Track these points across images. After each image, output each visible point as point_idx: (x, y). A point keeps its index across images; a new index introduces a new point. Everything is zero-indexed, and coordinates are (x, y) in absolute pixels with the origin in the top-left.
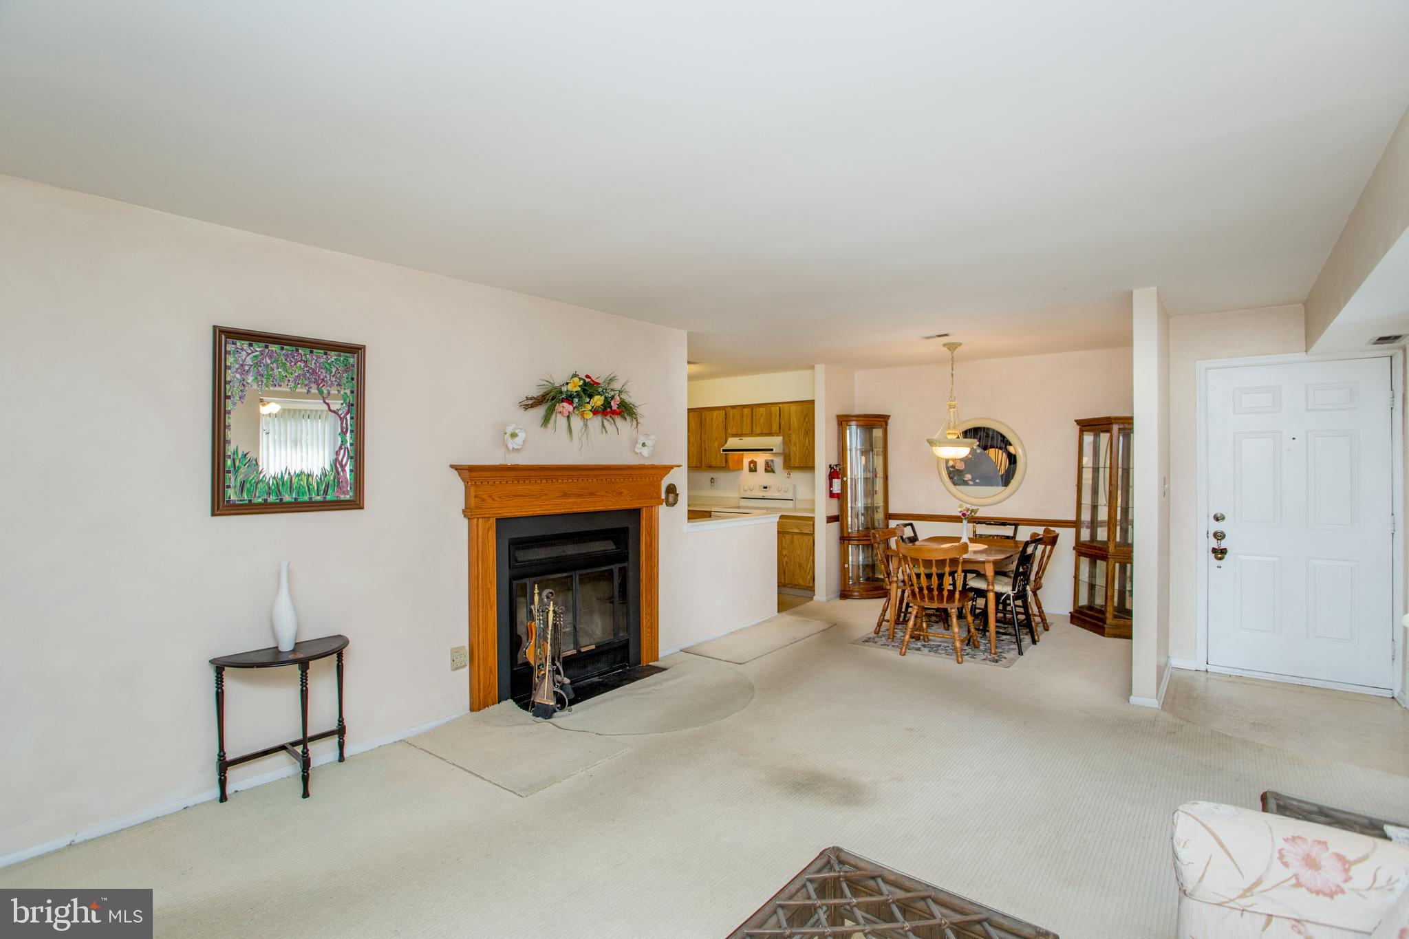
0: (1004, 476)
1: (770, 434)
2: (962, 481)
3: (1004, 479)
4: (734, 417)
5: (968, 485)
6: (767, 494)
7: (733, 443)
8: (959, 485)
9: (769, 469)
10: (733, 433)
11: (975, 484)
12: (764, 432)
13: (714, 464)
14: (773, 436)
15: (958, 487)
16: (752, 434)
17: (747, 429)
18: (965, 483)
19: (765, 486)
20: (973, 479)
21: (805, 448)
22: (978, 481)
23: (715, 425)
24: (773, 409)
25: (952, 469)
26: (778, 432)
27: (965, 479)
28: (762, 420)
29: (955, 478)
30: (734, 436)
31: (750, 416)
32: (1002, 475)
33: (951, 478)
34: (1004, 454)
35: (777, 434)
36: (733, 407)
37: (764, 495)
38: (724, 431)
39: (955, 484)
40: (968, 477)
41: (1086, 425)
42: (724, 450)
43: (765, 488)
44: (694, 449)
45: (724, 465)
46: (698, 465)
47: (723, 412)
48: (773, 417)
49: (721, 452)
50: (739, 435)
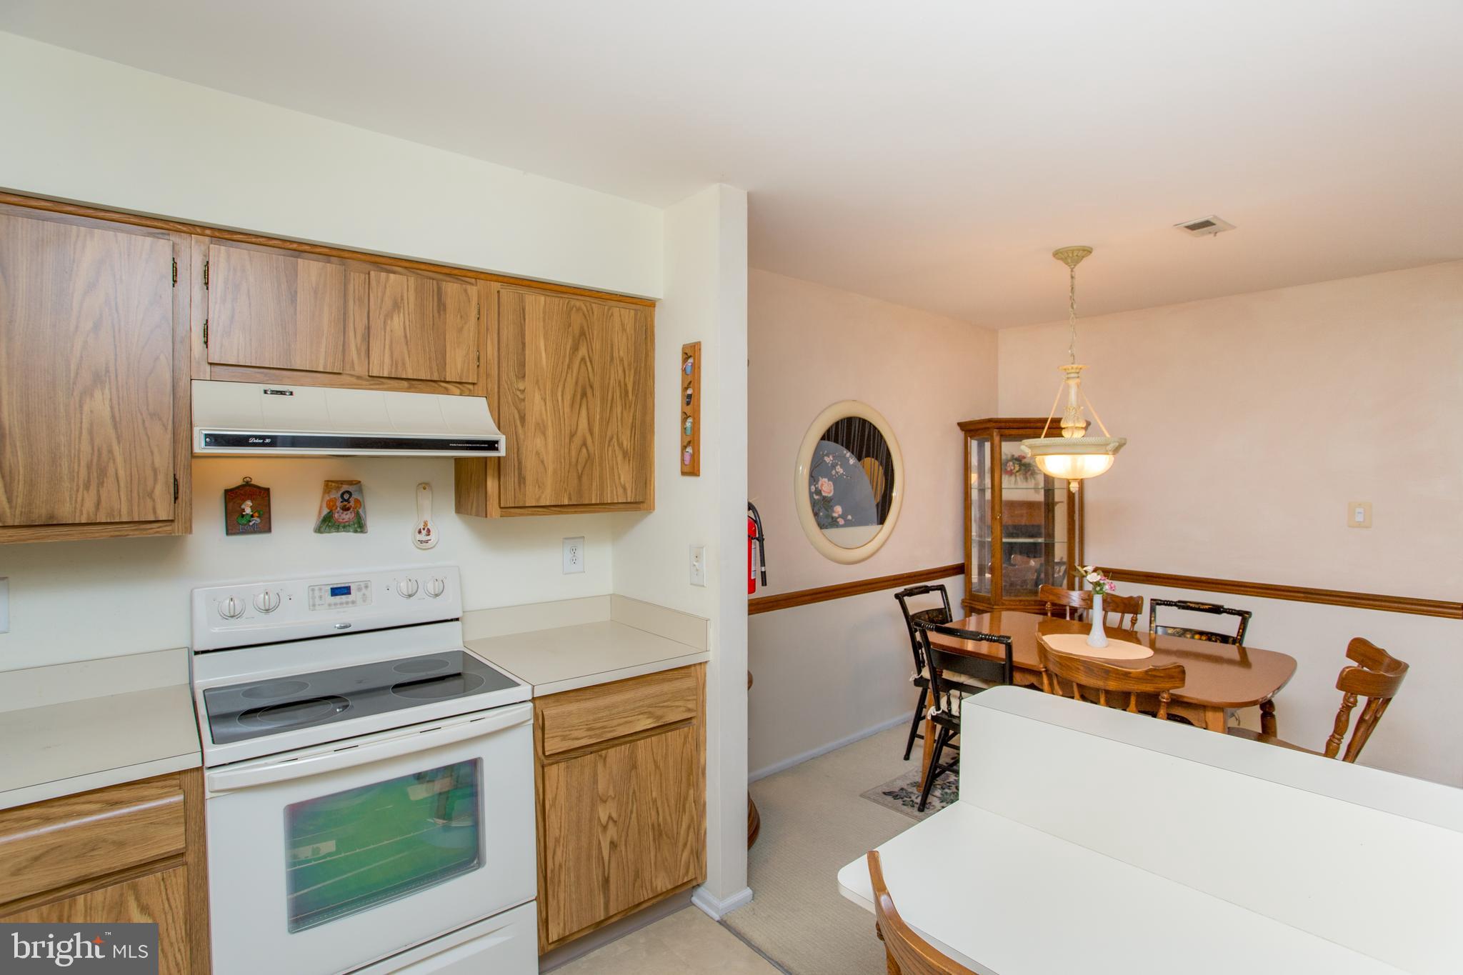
1: (435, 384)
2: (830, 520)
3: (879, 514)
4: (234, 287)
5: (837, 526)
8: (825, 527)
9: (347, 516)
11: (848, 524)
14: (447, 392)
15: (826, 531)
16: (339, 374)
17: (323, 358)
18: (833, 523)
19: (339, 582)
20: (843, 516)
22: (849, 517)
25: (816, 497)
27: (833, 515)
28: (397, 324)
29: (819, 514)
30: (232, 372)
31: (332, 300)
32: (877, 505)
33: (815, 514)
34: (881, 468)
35: (463, 387)
37: (346, 620)
39: (818, 526)
40: (838, 510)
41: (972, 429)
42: (216, 439)
43: (341, 591)
45: (164, 514)
47: (164, 244)
48: (451, 318)
49: (198, 449)
50: (269, 373)
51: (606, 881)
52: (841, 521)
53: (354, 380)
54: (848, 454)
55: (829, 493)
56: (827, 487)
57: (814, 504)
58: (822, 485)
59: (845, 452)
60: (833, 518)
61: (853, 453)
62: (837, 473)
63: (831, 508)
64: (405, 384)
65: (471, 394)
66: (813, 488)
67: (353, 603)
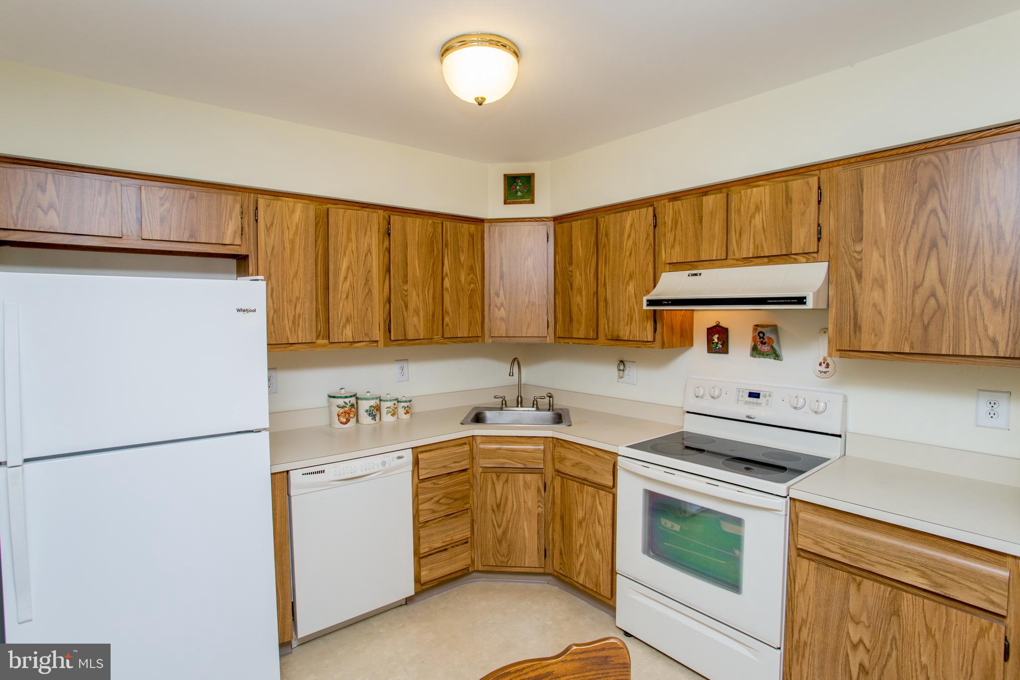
1: (786, 257)
4: (675, 222)
6: (758, 411)
7: (674, 284)
9: (765, 348)
10: (674, 261)
13: (625, 333)
14: (796, 261)
16: (725, 260)
17: (715, 251)
19: (755, 390)
21: (923, 292)
23: (628, 244)
26: (813, 248)
28: (758, 220)
30: (676, 266)
31: (720, 216)
35: (808, 256)
36: (674, 197)
37: (748, 412)
38: (649, 258)
42: (651, 303)
43: (754, 395)
44: (581, 302)
45: (650, 338)
46: (592, 334)
47: (651, 209)
48: (796, 207)
49: (645, 307)
50: (692, 265)
53: (734, 262)
64: (766, 260)
65: (815, 261)
67: (760, 404)
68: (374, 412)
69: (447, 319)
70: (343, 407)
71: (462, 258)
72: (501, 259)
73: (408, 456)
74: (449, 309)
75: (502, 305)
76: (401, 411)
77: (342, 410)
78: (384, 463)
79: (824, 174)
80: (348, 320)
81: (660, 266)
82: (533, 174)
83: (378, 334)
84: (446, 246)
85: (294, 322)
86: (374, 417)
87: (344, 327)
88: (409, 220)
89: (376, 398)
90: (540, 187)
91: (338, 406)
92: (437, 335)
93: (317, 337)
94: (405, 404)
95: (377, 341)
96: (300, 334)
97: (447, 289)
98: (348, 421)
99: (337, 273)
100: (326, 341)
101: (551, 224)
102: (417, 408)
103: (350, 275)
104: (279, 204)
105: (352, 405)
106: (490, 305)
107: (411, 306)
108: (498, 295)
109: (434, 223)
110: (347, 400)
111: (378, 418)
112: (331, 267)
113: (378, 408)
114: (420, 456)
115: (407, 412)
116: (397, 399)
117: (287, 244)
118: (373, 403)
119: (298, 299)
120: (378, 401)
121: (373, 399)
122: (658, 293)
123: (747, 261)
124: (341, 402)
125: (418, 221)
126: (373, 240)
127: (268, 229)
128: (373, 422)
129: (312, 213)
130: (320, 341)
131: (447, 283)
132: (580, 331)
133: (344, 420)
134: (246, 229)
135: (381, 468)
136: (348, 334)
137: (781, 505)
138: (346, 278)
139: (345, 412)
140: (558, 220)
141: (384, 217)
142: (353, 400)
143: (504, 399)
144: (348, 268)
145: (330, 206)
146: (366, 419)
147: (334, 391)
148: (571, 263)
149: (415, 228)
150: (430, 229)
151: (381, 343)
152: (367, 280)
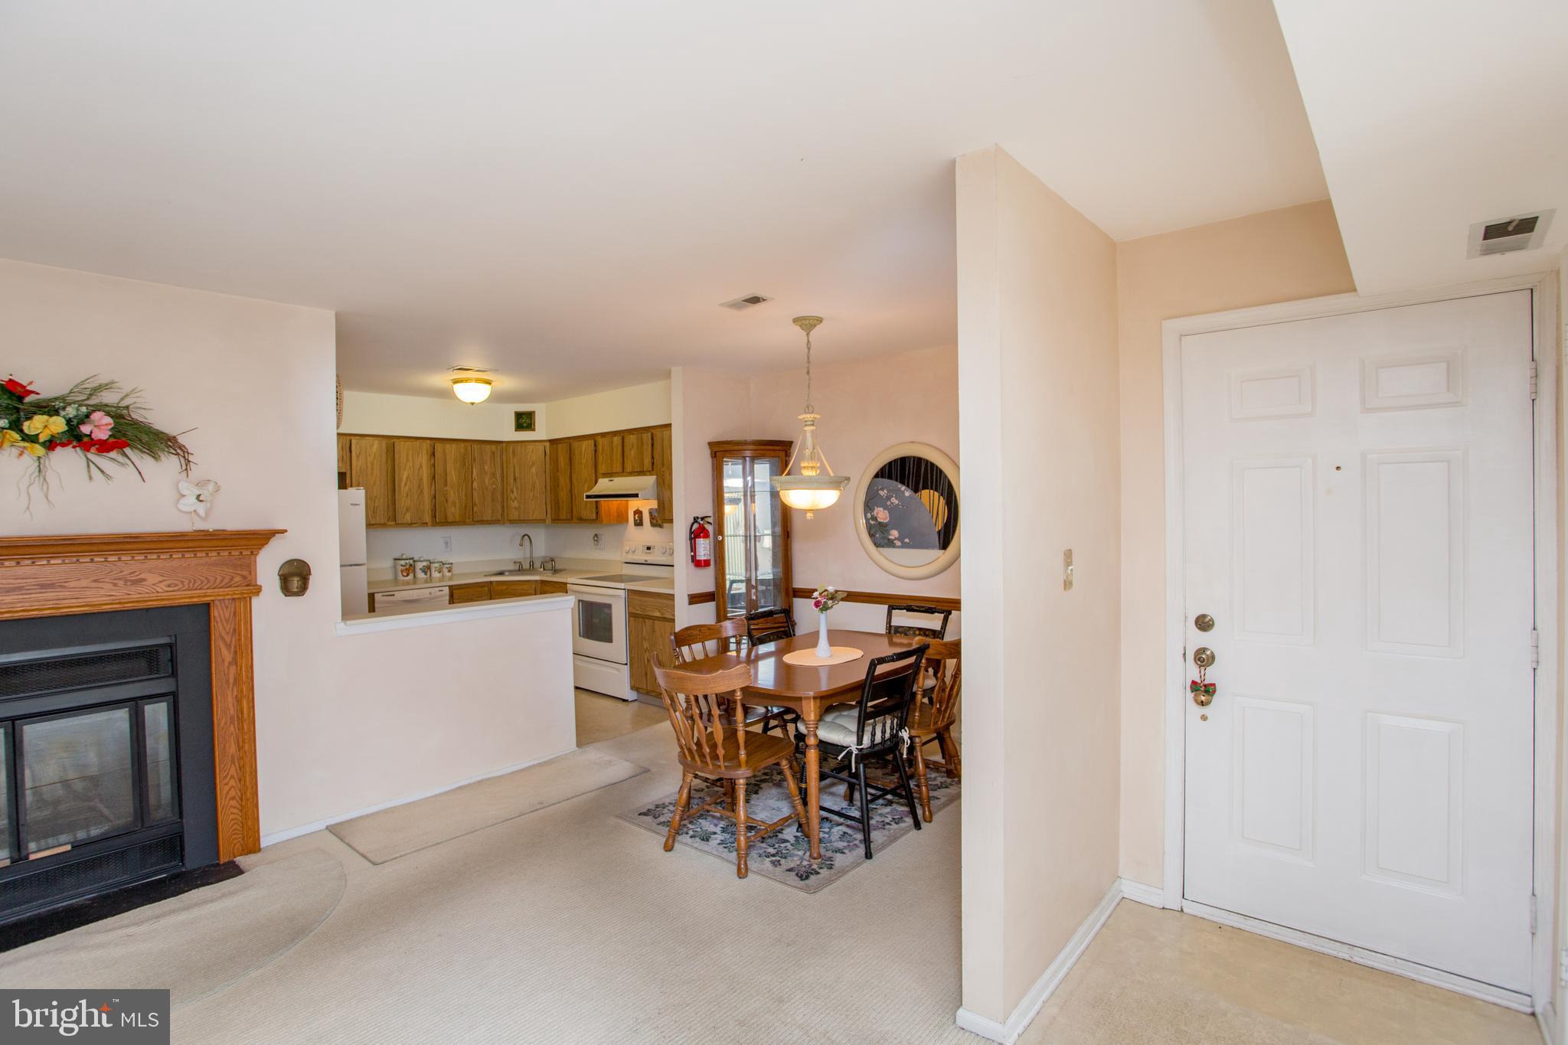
0: (942, 536)
1: (641, 473)
2: (886, 541)
3: (941, 542)
4: (603, 450)
5: (894, 546)
6: (650, 557)
7: (604, 485)
8: (883, 547)
10: (603, 472)
11: (905, 546)
12: (636, 470)
14: (646, 475)
15: (881, 549)
16: (623, 472)
17: (618, 468)
18: (890, 544)
19: (649, 545)
20: (900, 538)
22: (907, 540)
23: (584, 461)
24: (644, 435)
25: (872, 522)
26: (651, 469)
27: (891, 537)
28: (633, 453)
29: (878, 536)
30: (606, 475)
31: (620, 448)
32: (939, 532)
33: (872, 536)
34: (941, 498)
35: (649, 472)
36: (603, 435)
37: (646, 558)
38: (593, 471)
39: (877, 545)
40: (894, 534)
42: (588, 497)
43: (649, 548)
44: (564, 495)
45: (594, 517)
46: (569, 517)
47: (593, 441)
48: (645, 447)
49: (585, 499)
50: (610, 475)
51: (646, 674)
52: (898, 543)
53: (626, 474)
54: (903, 488)
55: (886, 519)
56: (882, 515)
57: (869, 528)
58: (877, 513)
59: (900, 486)
60: (889, 540)
61: (908, 486)
62: (892, 503)
63: (888, 532)
64: (637, 473)
66: (869, 515)
67: (650, 553)
68: (427, 570)
69: (475, 509)
70: (404, 566)
71: (486, 468)
72: (514, 467)
73: (446, 590)
74: (477, 503)
75: (515, 498)
76: (445, 571)
77: (404, 568)
78: (430, 593)
79: (654, 431)
80: (407, 510)
81: (598, 474)
82: (534, 412)
83: (427, 518)
84: (474, 460)
85: (374, 512)
86: (426, 573)
87: (405, 514)
88: (448, 446)
89: (427, 561)
90: (540, 421)
91: (402, 565)
92: (469, 518)
93: (388, 520)
94: (448, 566)
95: (427, 523)
96: (378, 519)
97: (475, 489)
98: (408, 575)
99: (400, 480)
100: (394, 523)
101: (548, 444)
102: (455, 570)
103: (408, 483)
104: (364, 441)
105: (411, 565)
106: (507, 499)
107: (450, 501)
108: (513, 492)
109: (465, 446)
110: (407, 561)
111: (428, 573)
112: (396, 477)
113: (429, 568)
114: (454, 591)
115: (449, 571)
116: (442, 562)
117: (369, 465)
118: (425, 564)
119: (376, 497)
120: (428, 563)
121: (424, 561)
122: (595, 491)
123: (632, 473)
124: (403, 562)
125: (454, 446)
126: (423, 459)
127: (358, 457)
128: (425, 576)
129: (384, 445)
130: (390, 523)
131: (475, 484)
132: (564, 515)
133: (405, 574)
134: (345, 457)
135: (429, 596)
136: (408, 518)
137: (622, 593)
138: (406, 484)
139: (406, 569)
140: (552, 442)
141: (430, 445)
142: (411, 561)
143: (520, 563)
144: (407, 478)
145: (395, 440)
146: (421, 575)
147: (397, 555)
148: (558, 471)
149: (451, 449)
150: (462, 450)
151: (430, 523)
152: (420, 485)
